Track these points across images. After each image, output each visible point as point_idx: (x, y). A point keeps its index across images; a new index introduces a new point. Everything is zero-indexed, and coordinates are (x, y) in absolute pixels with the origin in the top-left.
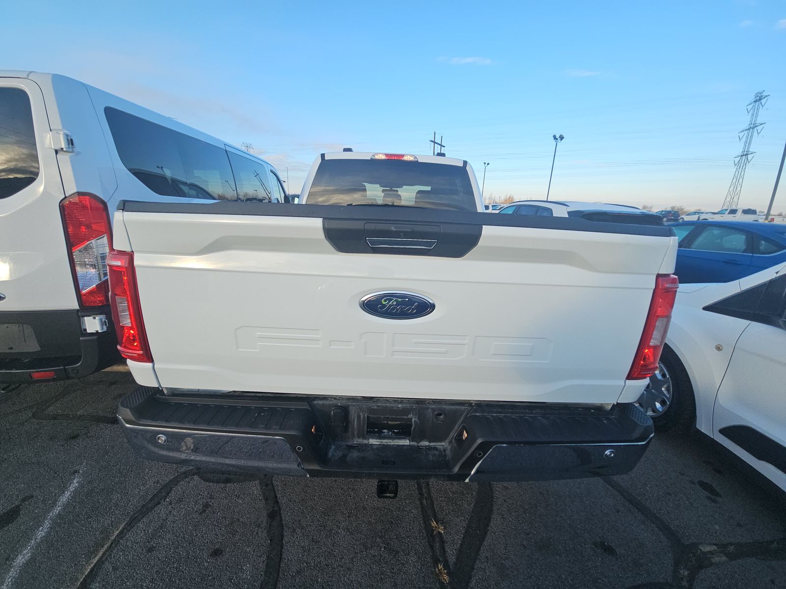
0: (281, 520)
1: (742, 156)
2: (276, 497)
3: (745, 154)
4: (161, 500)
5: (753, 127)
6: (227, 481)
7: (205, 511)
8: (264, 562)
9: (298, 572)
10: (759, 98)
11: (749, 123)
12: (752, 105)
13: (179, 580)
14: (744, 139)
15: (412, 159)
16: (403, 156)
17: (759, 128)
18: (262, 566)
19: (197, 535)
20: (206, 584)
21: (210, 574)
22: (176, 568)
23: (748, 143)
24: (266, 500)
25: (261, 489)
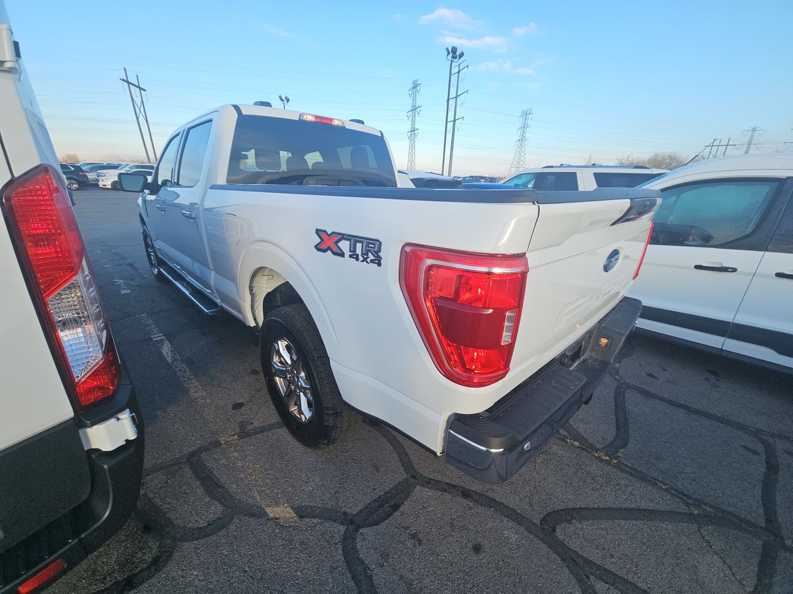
0: (476, 492)
1: (412, 131)
2: (448, 483)
3: (413, 130)
4: (367, 573)
5: (414, 109)
6: (396, 507)
7: (419, 540)
8: (508, 521)
9: (531, 505)
10: (415, 86)
11: (412, 105)
12: (412, 91)
13: (488, 588)
14: (410, 118)
15: (340, 124)
16: (331, 120)
17: (418, 110)
18: (511, 524)
19: (445, 557)
20: (505, 568)
21: (496, 562)
22: (473, 586)
23: (413, 121)
24: (446, 491)
25: (429, 488)
